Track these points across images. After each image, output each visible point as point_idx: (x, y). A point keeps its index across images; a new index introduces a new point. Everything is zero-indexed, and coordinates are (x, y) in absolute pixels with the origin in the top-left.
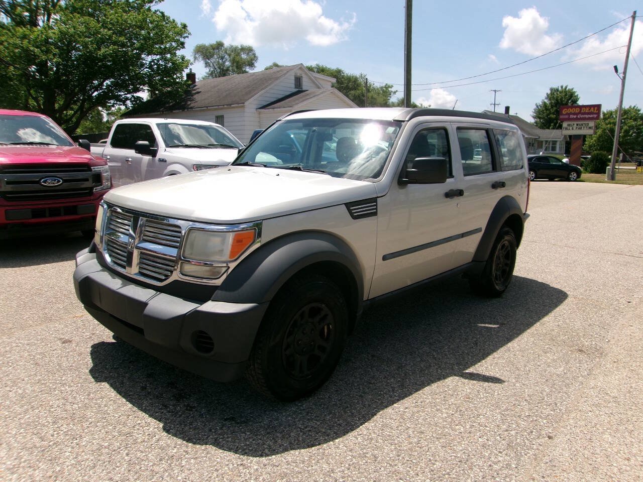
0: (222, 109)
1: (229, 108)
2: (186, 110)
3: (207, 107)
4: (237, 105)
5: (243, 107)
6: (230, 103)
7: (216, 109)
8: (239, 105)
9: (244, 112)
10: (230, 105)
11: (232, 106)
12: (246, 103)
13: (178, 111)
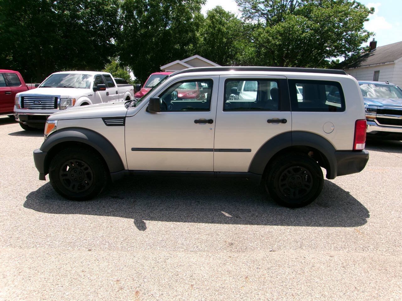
0: (379, 66)
1: (383, 65)
2: (356, 68)
3: (369, 65)
4: (388, 63)
5: (394, 64)
6: (384, 62)
7: (375, 66)
8: (391, 63)
9: (394, 68)
10: (384, 63)
11: (386, 63)
12: (396, 61)
13: (352, 68)
